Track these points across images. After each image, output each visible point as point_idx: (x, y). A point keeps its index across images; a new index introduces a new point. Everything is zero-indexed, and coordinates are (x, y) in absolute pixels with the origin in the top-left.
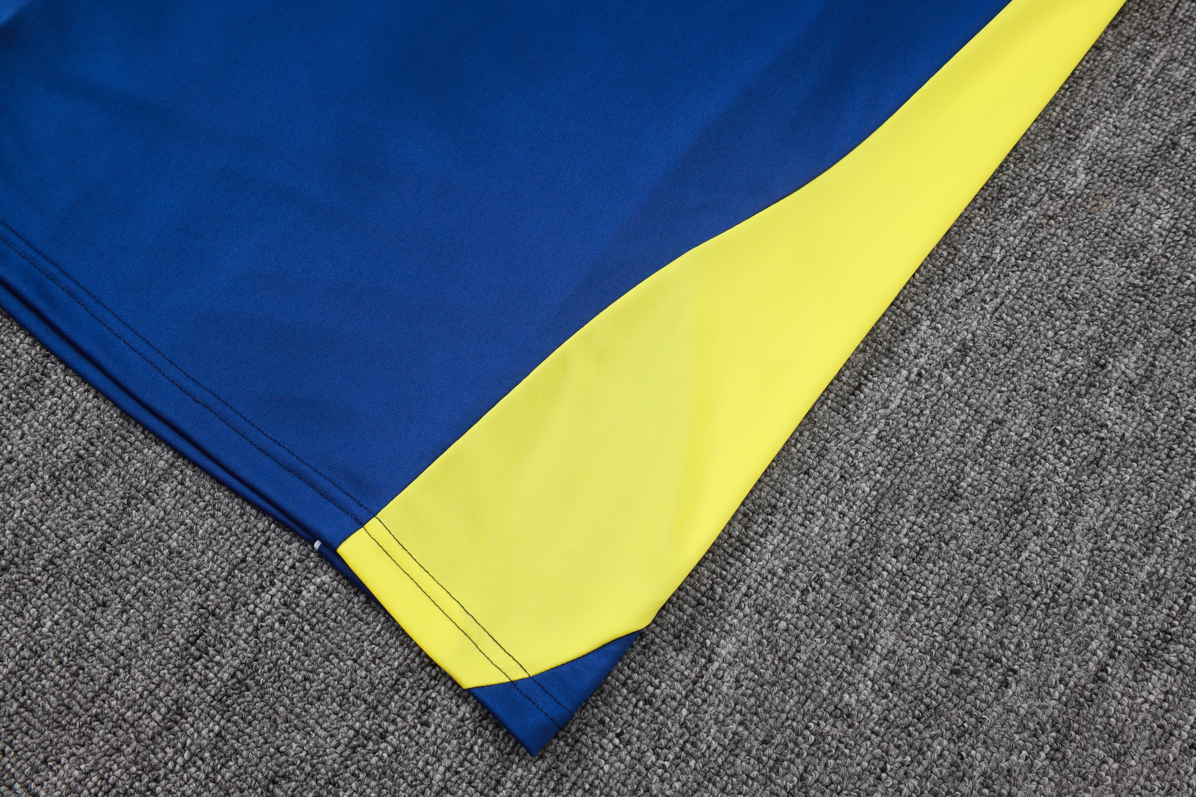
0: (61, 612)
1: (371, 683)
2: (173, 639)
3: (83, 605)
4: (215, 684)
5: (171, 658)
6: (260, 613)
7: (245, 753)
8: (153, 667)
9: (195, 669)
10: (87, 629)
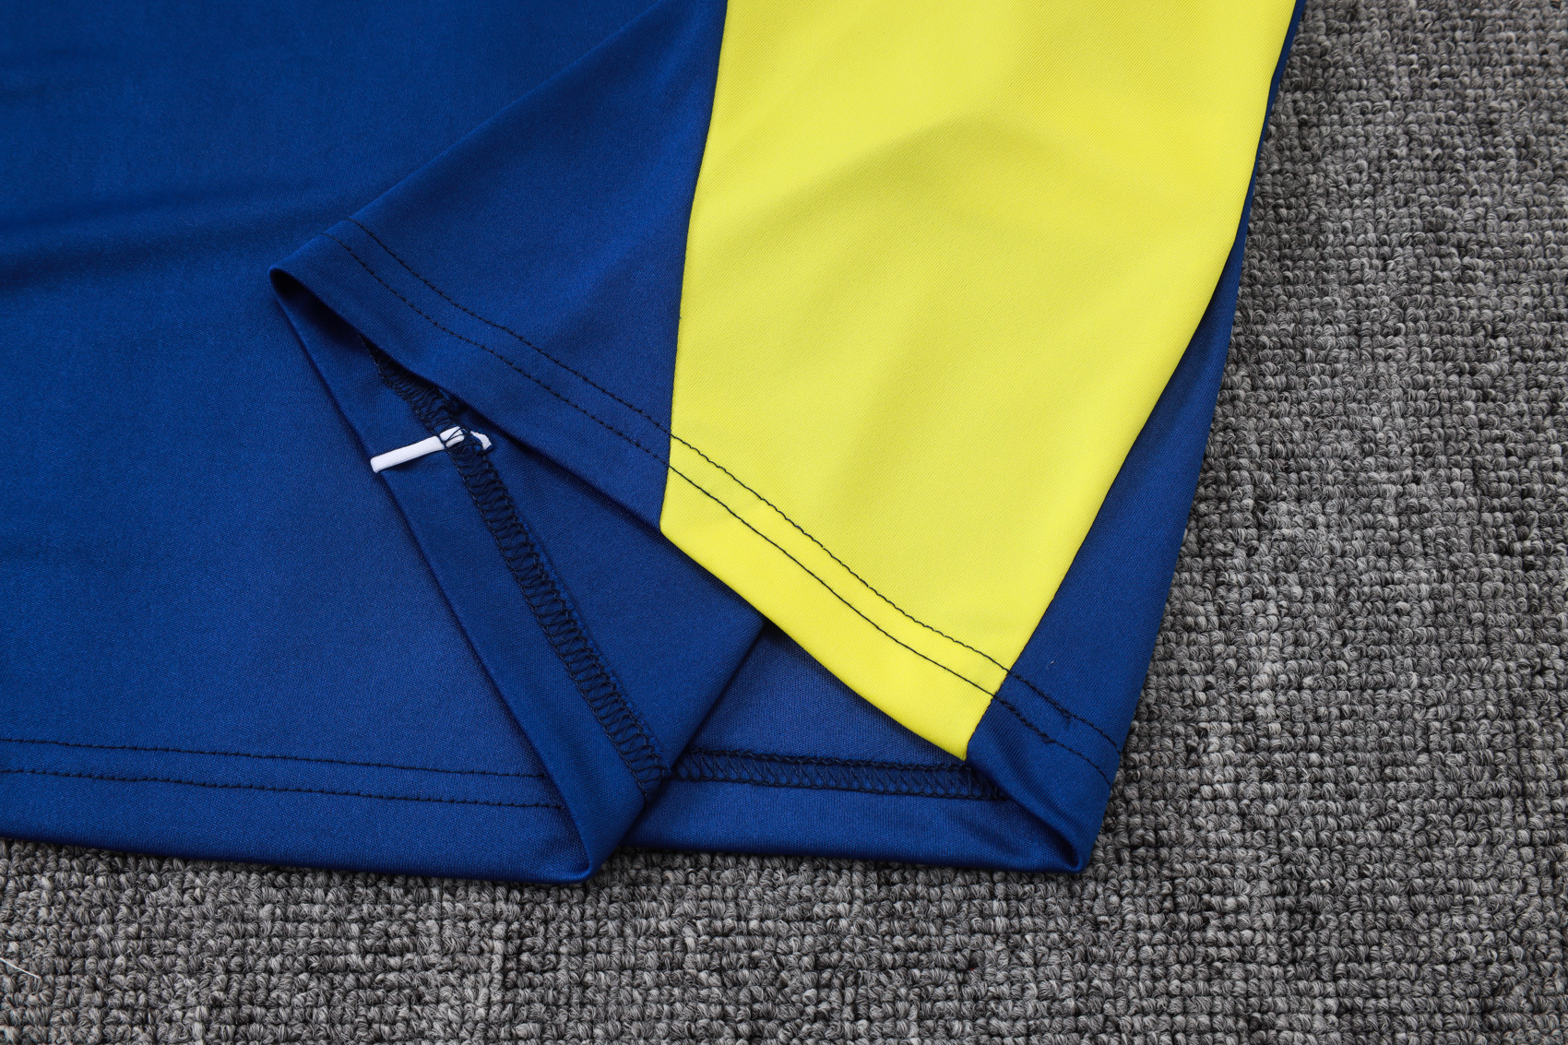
0: (914, 1029)
1: (1483, 762)
2: (1139, 927)
3: (940, 991)
4: (1264, 943)
5: (1164, 957)
6: (1226, 789)
7: (1406, 1004)
8: (1151, 993)
9: (1216, 944)
10: (981, 1021)
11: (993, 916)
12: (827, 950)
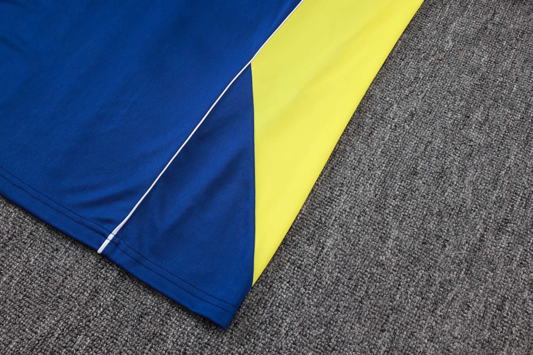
11: (67, 244)
12: (34, 232)
